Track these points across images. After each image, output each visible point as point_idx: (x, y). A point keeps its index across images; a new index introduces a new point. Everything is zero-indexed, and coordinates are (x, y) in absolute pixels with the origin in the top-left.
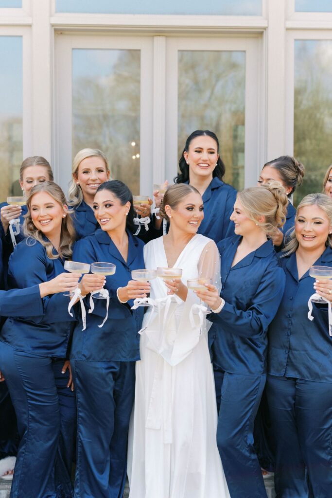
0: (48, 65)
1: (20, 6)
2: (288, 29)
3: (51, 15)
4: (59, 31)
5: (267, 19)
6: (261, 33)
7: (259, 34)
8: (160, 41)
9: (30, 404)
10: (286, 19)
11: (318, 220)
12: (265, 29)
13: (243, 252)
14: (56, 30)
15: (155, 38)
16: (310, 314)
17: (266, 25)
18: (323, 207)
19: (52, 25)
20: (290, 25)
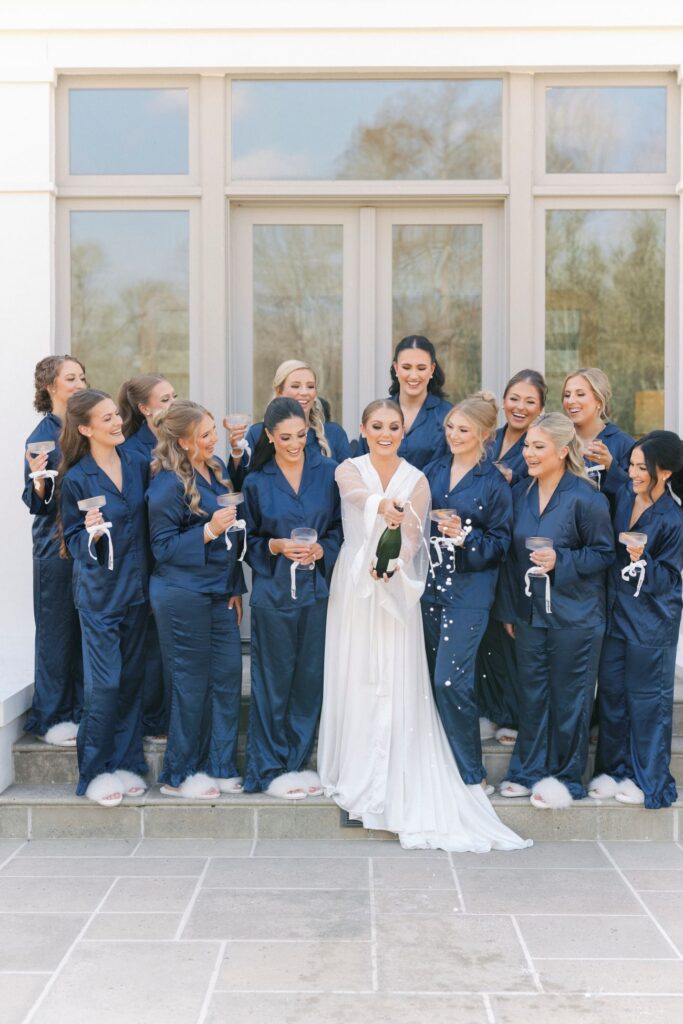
0: (223, 249)
1: (186, 173)
2: (536, 197)
3: (226, 184)
4: (236, 204)
5: (508, 184)
6: (503, 202)
7: (499, 203)
8: (368, 215)
9: (177, 649)
10: (534, 184)
11: (539, 445)
12: (507, 196)
13: (458, 473)
14: (231, 202)
15: (363, 210)
16: (527, 589)
17: (506, 192)
18: (547, 429)
19: (228, 197)
20: (538, 191)
